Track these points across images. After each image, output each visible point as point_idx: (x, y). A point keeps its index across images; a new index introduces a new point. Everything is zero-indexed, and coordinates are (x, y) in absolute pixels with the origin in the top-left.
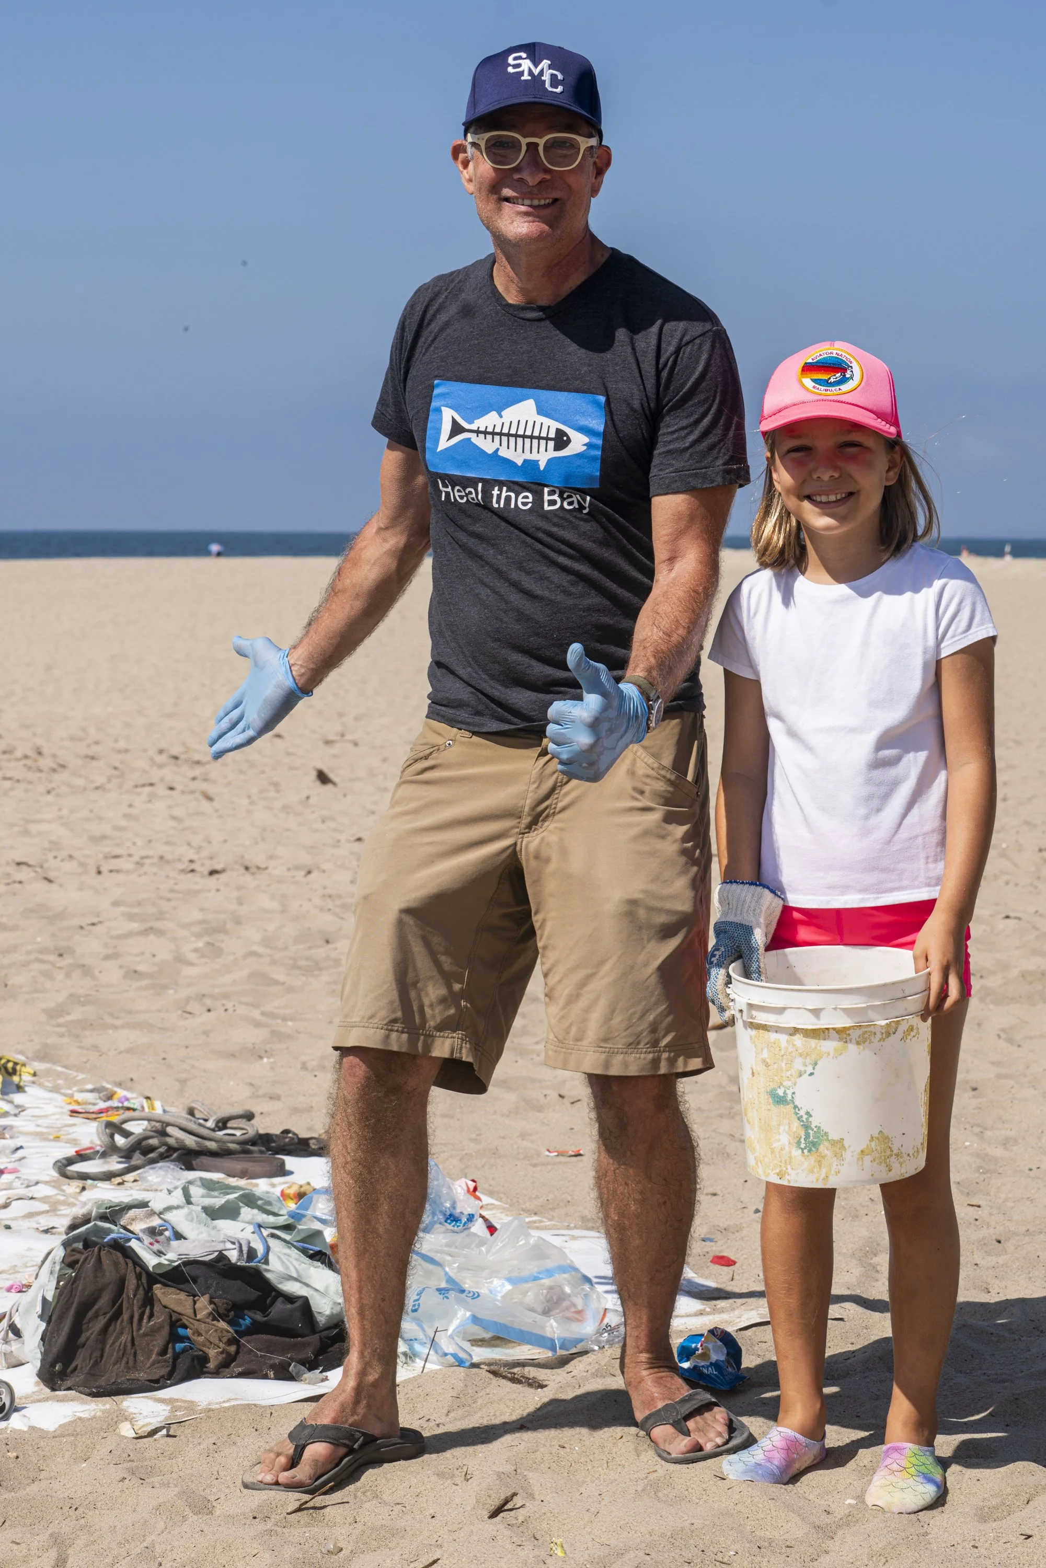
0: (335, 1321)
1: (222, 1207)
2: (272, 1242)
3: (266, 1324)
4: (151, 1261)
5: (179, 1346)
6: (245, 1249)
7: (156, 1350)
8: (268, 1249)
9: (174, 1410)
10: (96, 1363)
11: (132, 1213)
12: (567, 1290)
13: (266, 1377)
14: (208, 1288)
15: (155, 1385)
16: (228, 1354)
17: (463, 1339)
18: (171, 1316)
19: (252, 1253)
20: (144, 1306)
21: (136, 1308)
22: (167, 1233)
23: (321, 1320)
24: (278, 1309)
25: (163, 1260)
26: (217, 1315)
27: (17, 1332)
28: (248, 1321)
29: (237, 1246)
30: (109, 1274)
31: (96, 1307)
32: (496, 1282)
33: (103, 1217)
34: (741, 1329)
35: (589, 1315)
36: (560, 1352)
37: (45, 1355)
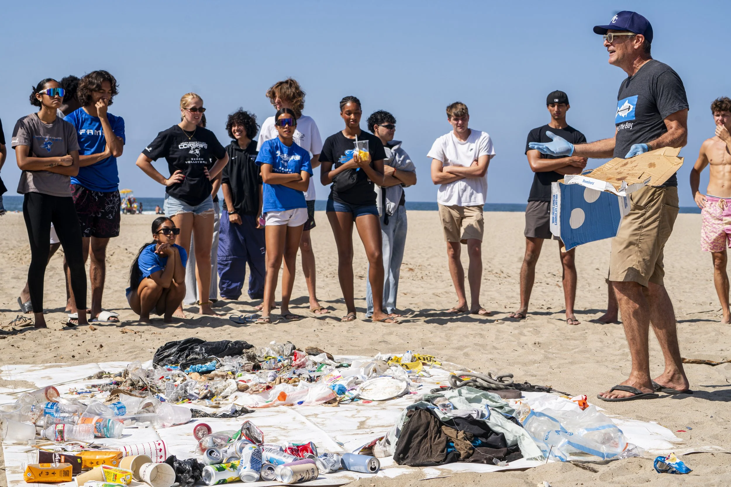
0: (515, 443)
1: (474, 398)
2: (492, 412)
3: (486, 443)
4: (441, 416)
5: (449, 450)
6: (480, 414)
7: (440, 450)
8: (490, 414)
9: (443, 473)
10: (416, 455)
11: (438, 399)
12: (612, 435)
13: (483, 463)
14: (464, 428)
15: (438, 463)
16: (469, 453)
17: (567, 452)
18: (447, 438)
19: (483, 416)
20: (437, 433)
21: (433, 434)
22: (451, 407)
23: (509, 442)
24: (492, 437)
25: (446, 416)
26: (466, 438)
27: (389, 443)
28: (480, 442)
29: (476, 412)
30: (424, 420)
31: (417, 433)
32: (581, 430)
33: (427, 400)
34: (685, 455)
35: (620, 445)
36: (606, 459)
37: (397, 450)
